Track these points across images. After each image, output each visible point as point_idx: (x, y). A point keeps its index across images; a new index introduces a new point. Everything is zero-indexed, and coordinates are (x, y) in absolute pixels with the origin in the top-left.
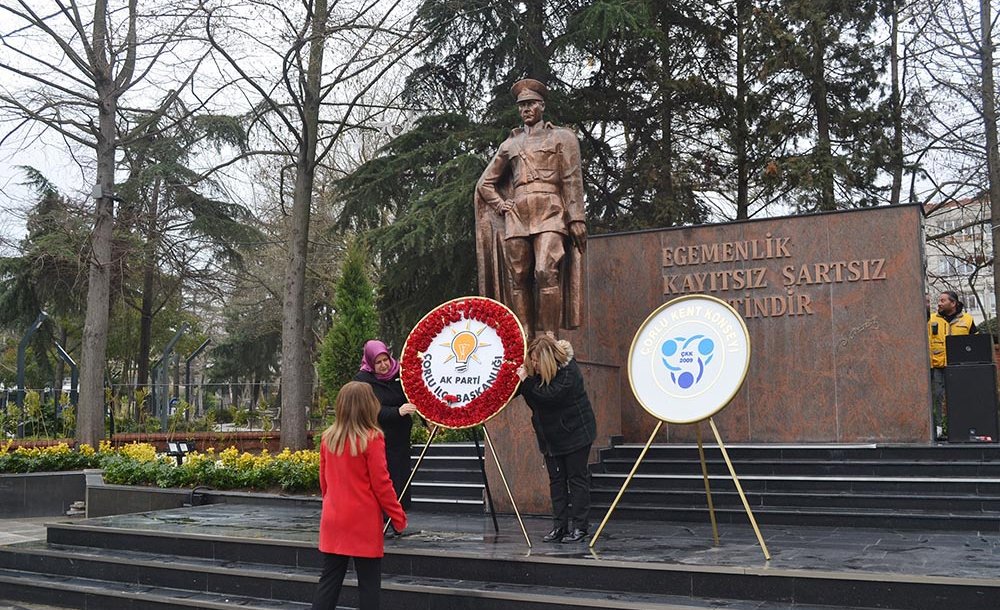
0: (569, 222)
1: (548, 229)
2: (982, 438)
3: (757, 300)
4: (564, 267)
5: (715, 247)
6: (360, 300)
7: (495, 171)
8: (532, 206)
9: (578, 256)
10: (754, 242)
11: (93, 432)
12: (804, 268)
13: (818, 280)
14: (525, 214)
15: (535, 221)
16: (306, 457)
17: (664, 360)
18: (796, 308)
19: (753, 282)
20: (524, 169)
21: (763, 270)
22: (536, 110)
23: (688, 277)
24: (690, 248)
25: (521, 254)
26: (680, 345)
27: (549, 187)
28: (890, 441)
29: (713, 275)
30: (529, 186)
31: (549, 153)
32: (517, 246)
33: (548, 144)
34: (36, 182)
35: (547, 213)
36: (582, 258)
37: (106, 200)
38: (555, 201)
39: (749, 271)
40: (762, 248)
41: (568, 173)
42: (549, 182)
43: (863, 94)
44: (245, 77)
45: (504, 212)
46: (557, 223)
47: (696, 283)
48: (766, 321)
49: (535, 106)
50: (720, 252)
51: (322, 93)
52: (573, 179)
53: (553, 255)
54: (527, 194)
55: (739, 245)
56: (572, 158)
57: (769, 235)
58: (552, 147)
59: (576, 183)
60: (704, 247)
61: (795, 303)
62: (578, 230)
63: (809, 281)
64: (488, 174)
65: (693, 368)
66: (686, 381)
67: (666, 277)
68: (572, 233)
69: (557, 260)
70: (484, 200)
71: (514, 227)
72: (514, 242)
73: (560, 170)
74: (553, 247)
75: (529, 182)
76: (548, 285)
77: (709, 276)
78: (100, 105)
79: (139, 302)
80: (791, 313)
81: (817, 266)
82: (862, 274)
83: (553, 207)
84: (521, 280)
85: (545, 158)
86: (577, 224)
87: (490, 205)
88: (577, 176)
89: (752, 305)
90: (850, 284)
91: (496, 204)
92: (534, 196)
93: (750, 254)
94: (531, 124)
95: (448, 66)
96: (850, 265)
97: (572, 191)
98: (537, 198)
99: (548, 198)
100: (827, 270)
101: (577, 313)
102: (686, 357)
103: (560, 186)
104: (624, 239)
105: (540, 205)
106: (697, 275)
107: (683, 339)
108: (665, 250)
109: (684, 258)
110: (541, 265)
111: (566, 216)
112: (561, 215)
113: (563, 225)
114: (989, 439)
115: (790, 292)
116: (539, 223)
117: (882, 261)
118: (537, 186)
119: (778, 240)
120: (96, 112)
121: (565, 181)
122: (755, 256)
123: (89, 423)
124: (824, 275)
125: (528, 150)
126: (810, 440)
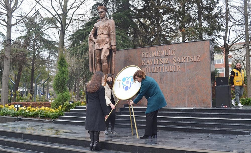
0: (111, 46)
1: (105, 47)
2: (225, 106)
3: (166, 67)
4: (109, 58)
5: (155, 52)
6: (63, 67)
7: (93, 31)
8: (101, 41)
9: (114, 55)
10: (166, 51)
11: (5, 102)
12: (179, 58)
13: (182, 62)
14: (99, 43)
15: (102, 45)
16: (47, 109)
17: (122, 83)
18: (176, 69)
19: (165, 62)
20: (99, 31)
21: (168, 58)
22: (103, 14)
23: (148, 61)
24: (149, 53)
25: (98, 54)
26: (127, 79)
27: (106, 36)
28: (200, 107)
29: (155, 60)
30: (100, 36)
31: (106, 26)
32: (97, 52)
33: (106, 24)
34: (2, 36)
35: (105, 43)
36: (115, 56)
37: (9, 40)
38: (107, 39)
39: (164, 59)
40: (167, 52)
41: (111, 32)
42: (106, 34)
43: (212, 9)
44: (43, 7)
45: (95, 43)
46: (108, 46)
47: (150, 62)
48: (168, 72)
49: (103, 13)
50: (157, 54)
51: (67, 11)
52: (112, 33)
53: (105, 54)
54: (99, 38)
55: (161, 52)
56: (112, 28)
57: (169, 49)
58: (107, 25)
59: (113, 34)
60: (153, 52)
61: (176, 68)
62: (114, 47)
63: (180, 62)
64: (92, 32)
65: (129, 85)
66: (126, 88)
67: (142, 61)
68: (112, 49)
69: (107, 56)
70: (91, 39)
71: (97, 47)
72: (96, 51)
73: (109, 30)
74: (106, 52)
75: (100, 34)
76: (104, 63)
77: (154, 60)
78: (7, 15)
79: (31, 67)
80: (175, 71)
81: (182, 57)
82: (194, 60)
83: (106, 41)
84: (98, 61)
85: (104, 28)
86: (113, 46)
87: (92, 41)
88: (113, 33)
89: (165, 69)
90: (191, 63)
91: (93, 40)
92: (101, 38)
93: (164, 54)
94: (102, 18)
95: (104, 3)
96: (191, 57)
97: (112, 37)
98: (102, 39)
99: (105, 39)
100: (184, 59)
101: (113, 70)
102: (128, 82)
103: (109, 35)
104: (132, 50)
105: (103, 41)
106: (150, 60)
107: (128, 77)
108: (142, 53)
109: (147, 55)
110: (102, 57)
111: (110, 44)
112: (109, 43)
113: (109, 46)
114: (227, 107)
115: (175, 65)
116: (103, 45)
117: (199, 56)
118: (102, 35)
119: (172, 50)
120: (7, 17)
121: (110, 34)
122: (166, 55)
123: (4, 99)
124: (184, 60)
125: (100, 25)
126: (179, 106)
